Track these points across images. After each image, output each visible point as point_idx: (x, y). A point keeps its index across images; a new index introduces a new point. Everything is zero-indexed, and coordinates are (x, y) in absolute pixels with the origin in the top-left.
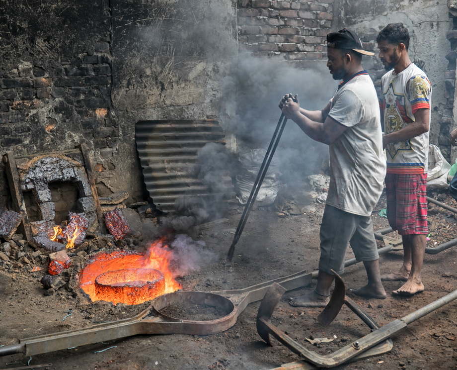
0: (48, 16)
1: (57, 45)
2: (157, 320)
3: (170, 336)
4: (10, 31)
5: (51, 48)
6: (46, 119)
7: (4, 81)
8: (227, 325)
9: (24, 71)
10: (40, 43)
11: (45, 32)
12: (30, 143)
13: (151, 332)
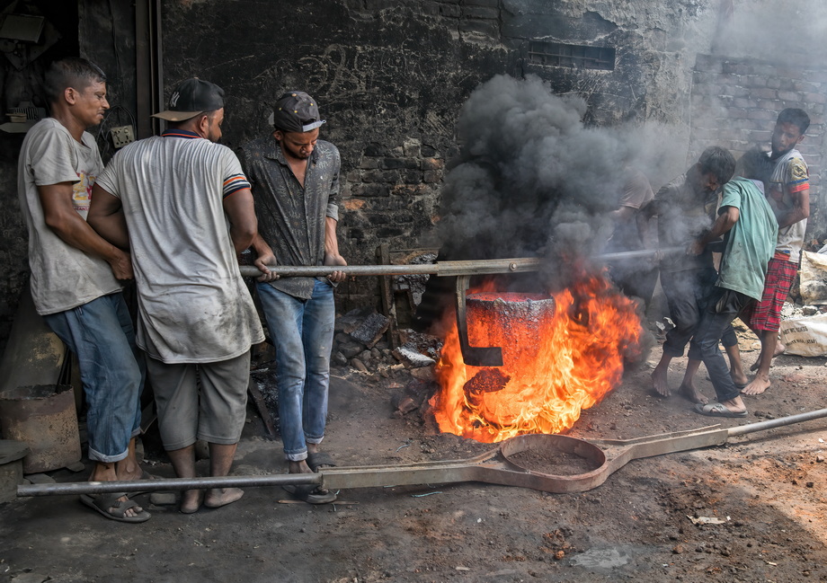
0: (444, 86)
1: (452, 120)
2: (499, 466)
3: (510, 489)
4: (397, 102)
5: (445, 124)
6: (432, 208)
7: (385, 160)
8: (589, 484)
9: (410, 149)
10: (432, 117)
11: (439, 105)
12: (412, 235)
13: (487, 480)
